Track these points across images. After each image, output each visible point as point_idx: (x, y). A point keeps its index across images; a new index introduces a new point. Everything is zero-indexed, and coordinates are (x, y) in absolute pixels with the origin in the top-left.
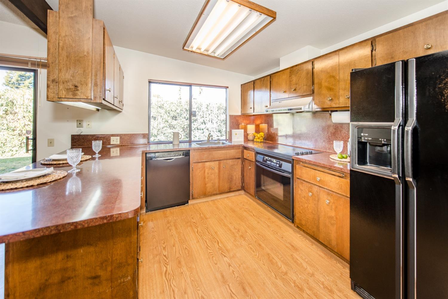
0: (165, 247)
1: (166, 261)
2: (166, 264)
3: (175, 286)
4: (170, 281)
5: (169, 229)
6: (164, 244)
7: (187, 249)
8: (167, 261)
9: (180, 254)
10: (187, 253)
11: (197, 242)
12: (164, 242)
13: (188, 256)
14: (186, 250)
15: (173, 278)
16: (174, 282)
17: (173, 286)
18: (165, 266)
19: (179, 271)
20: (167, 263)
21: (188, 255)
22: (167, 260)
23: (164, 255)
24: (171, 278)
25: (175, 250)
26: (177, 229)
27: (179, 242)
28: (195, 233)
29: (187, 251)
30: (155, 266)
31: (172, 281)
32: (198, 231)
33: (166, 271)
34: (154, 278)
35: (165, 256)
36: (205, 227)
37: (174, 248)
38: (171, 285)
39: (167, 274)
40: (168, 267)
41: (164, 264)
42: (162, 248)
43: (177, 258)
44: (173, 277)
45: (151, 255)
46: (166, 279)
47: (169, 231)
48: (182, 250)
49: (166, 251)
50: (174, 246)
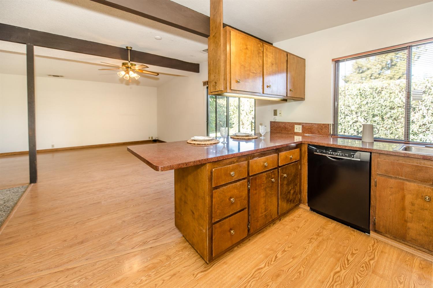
0: (286, 251)
1: (271, 261)
2: (268, 263)
3: (250, 286)
4: (254, 278)
5: (310, 240)
6: (289, 247)
7: (300, 274)
8: (271, 263)
9: (288, 271)
10: (295, 277)
11: (320, 280)
12: (291, 247)
13: (292, 281)
14: (298, 274)
15: (257, 280)
16: (254, 283)
17: (249, 284)
18: (266, 264)
19: (268, 281)
20: (270, 264)
21: (293, 279)
22: (273, 262)
23: (276, 255)
24: (257, 277)
25: (290, 263)
26: (318, 247)
27: (303, 261)
28: (332, 270)
29: (298, 276)
30: (260, 256)
31: (254, 280)
32: (339, 272)
33: (262, 268)
34: (250, 262)
35: (276, 257)
36: (355, 278)
37: (292, 260)
38: (249, 281)
39: (258, 271)
40: (267, 267)
41: (267, 262)
42: (283, 249)
43: (281, 270)
44: (259, 279)
45: (270, 246)
46: (254, 273)
47: (307, 242)
48: (294, 270)
49: (282, 254)
50: (293, 258)
